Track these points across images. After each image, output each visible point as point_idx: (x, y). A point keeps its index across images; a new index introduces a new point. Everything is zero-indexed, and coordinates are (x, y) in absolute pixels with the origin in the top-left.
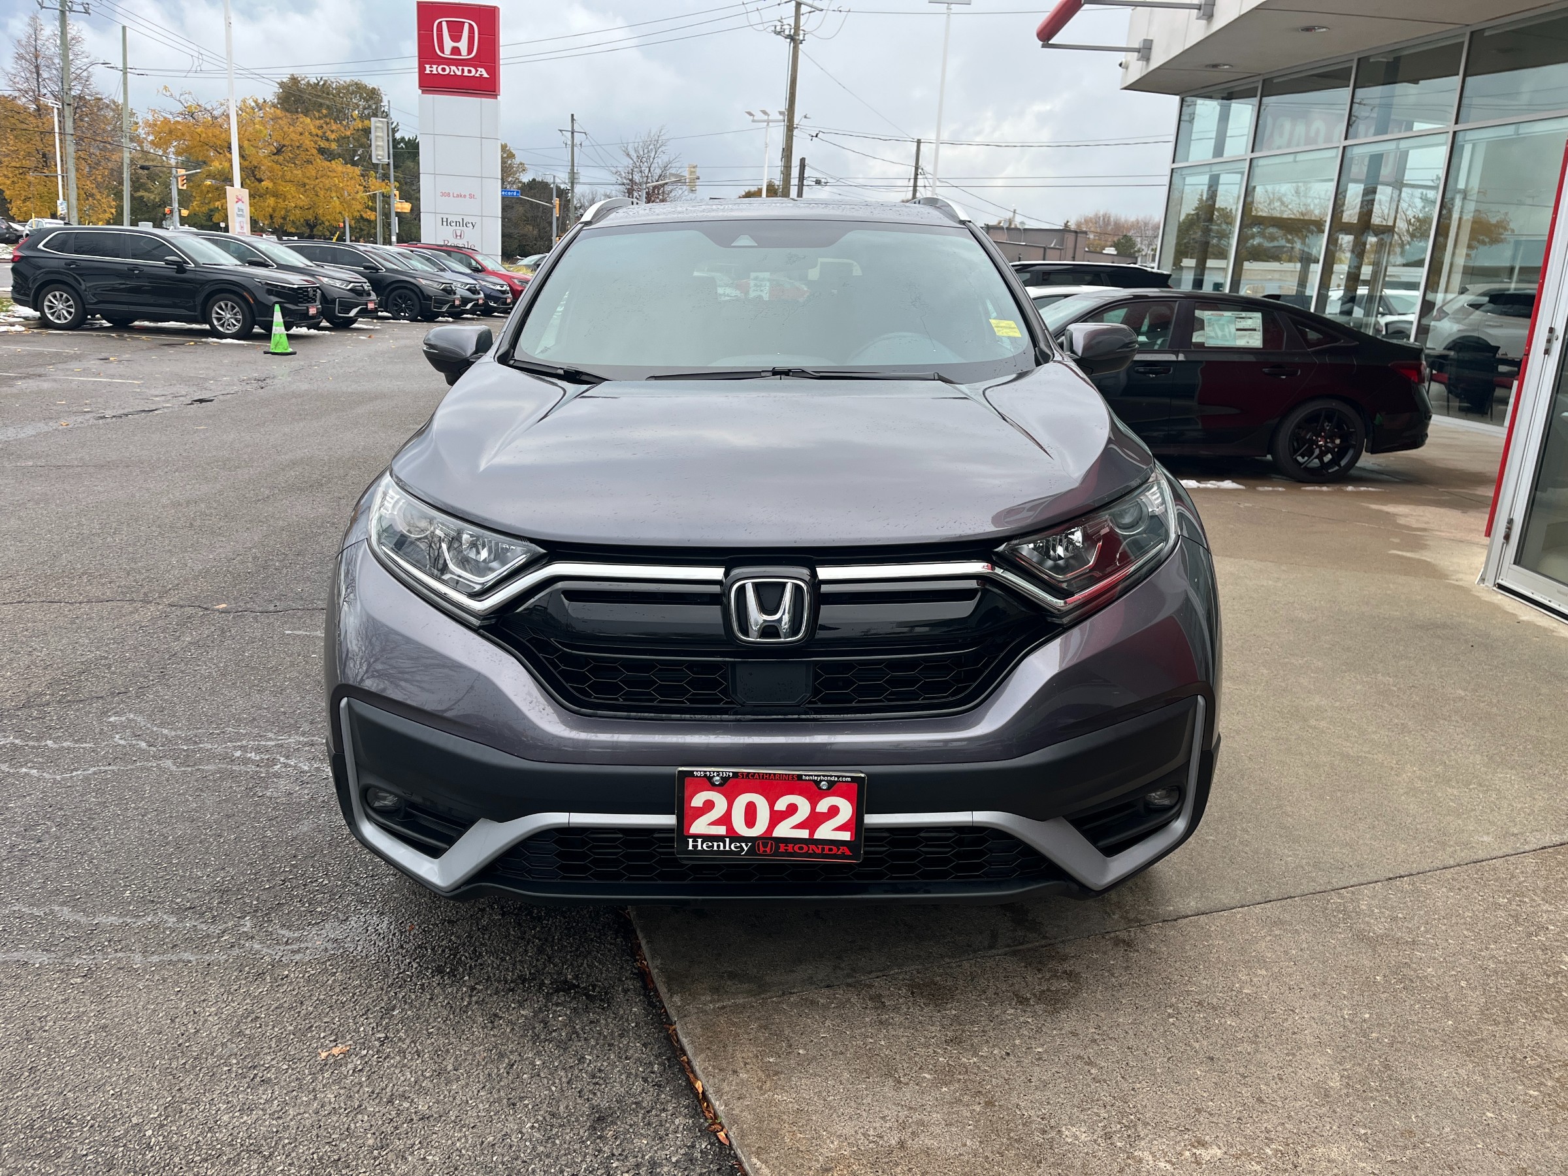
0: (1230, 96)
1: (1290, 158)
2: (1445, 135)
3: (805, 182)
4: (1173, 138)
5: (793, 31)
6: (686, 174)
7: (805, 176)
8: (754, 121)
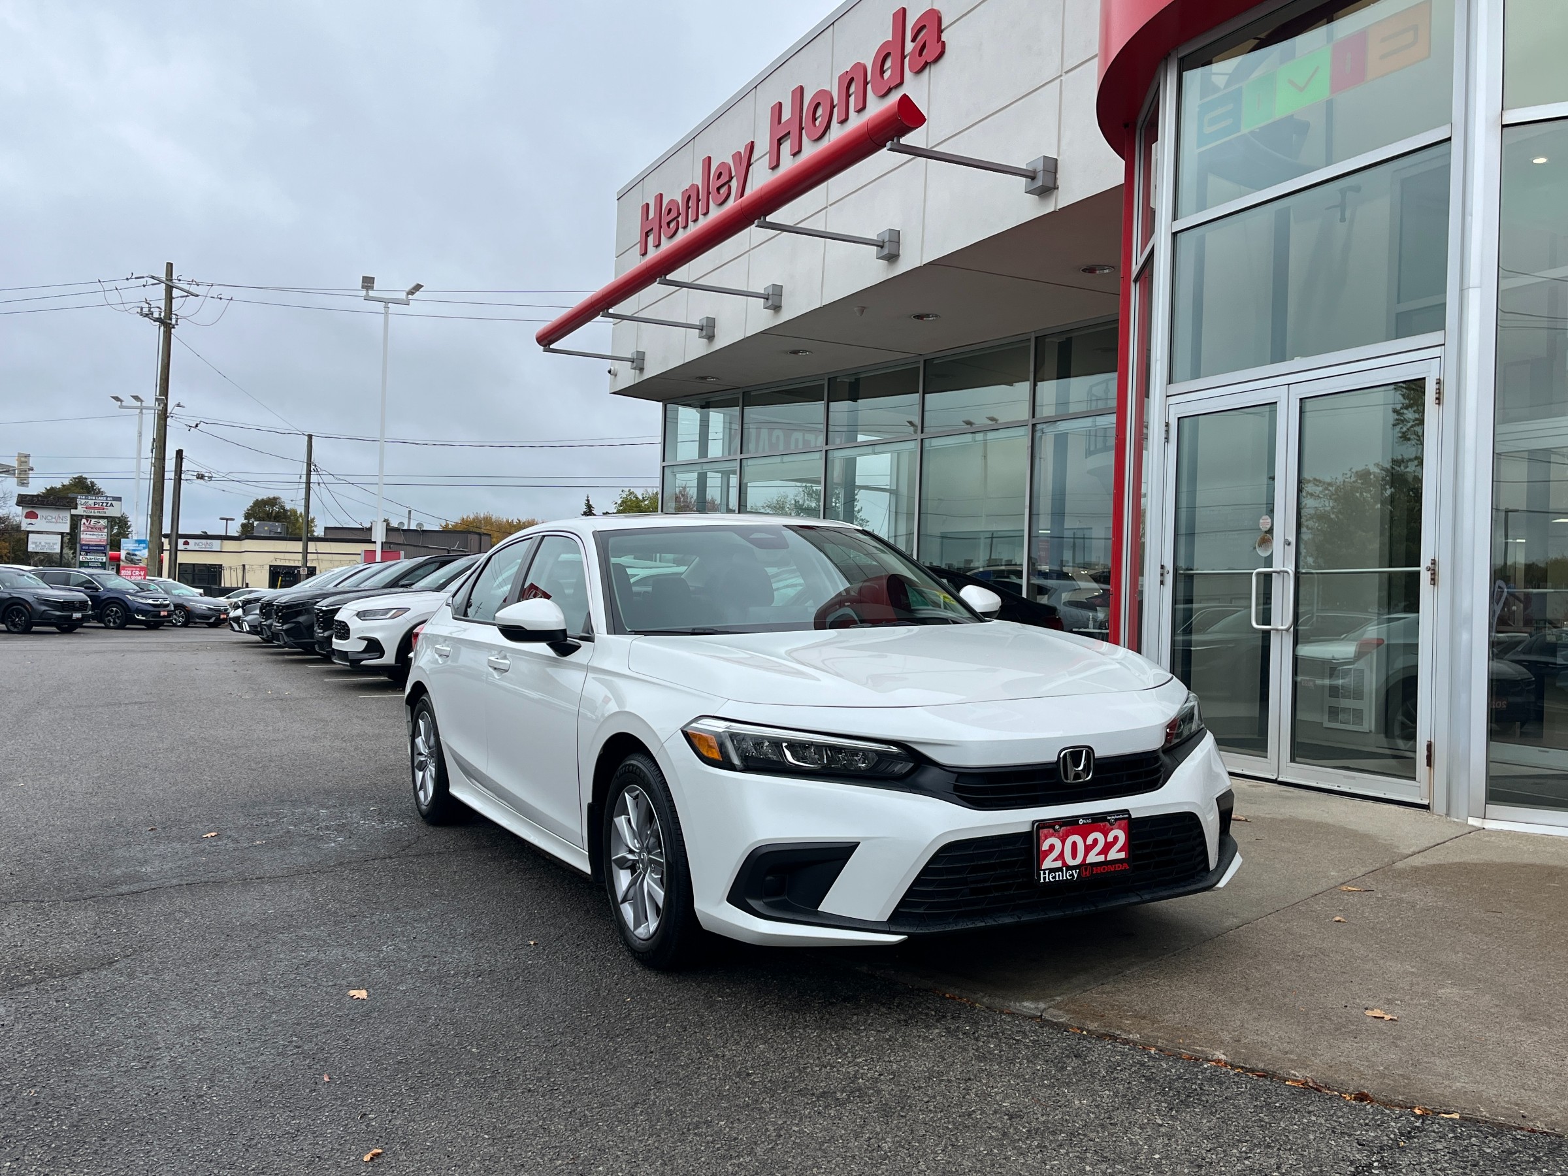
0: (705, 404)
1: (778, 459)
2: (913, 442)
3: (183, 476)
4: (660, 439)
5: (163, 314)
6: (15, 464)
7: (183, 469)
8: (121, 407)
